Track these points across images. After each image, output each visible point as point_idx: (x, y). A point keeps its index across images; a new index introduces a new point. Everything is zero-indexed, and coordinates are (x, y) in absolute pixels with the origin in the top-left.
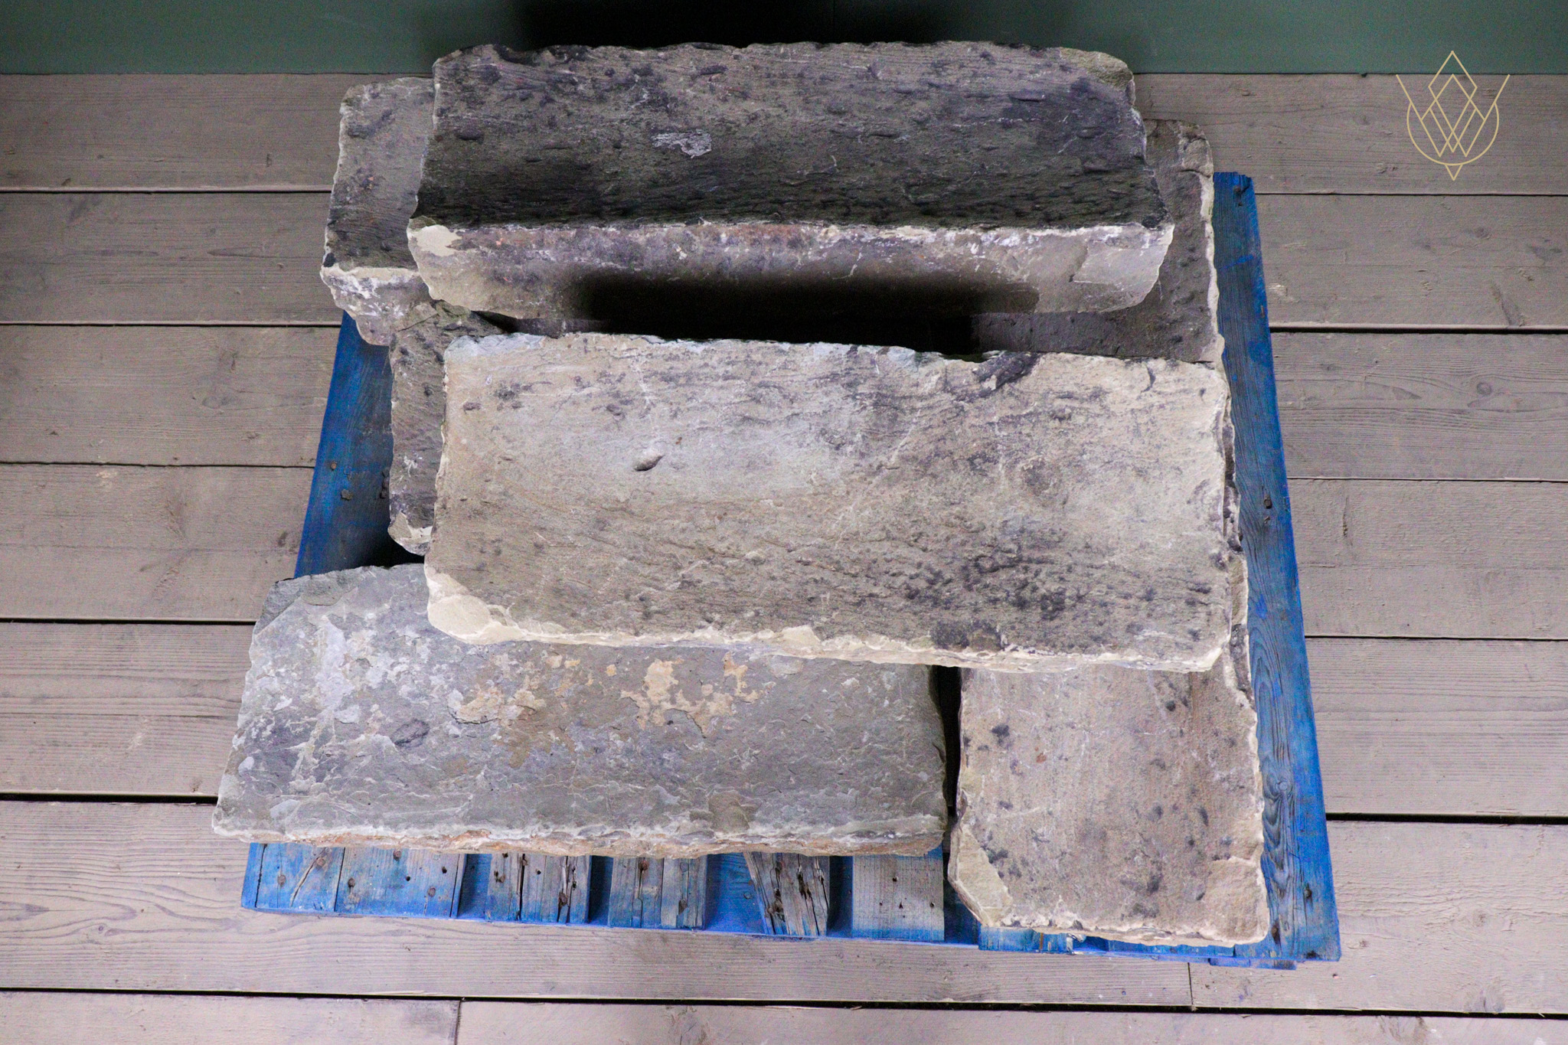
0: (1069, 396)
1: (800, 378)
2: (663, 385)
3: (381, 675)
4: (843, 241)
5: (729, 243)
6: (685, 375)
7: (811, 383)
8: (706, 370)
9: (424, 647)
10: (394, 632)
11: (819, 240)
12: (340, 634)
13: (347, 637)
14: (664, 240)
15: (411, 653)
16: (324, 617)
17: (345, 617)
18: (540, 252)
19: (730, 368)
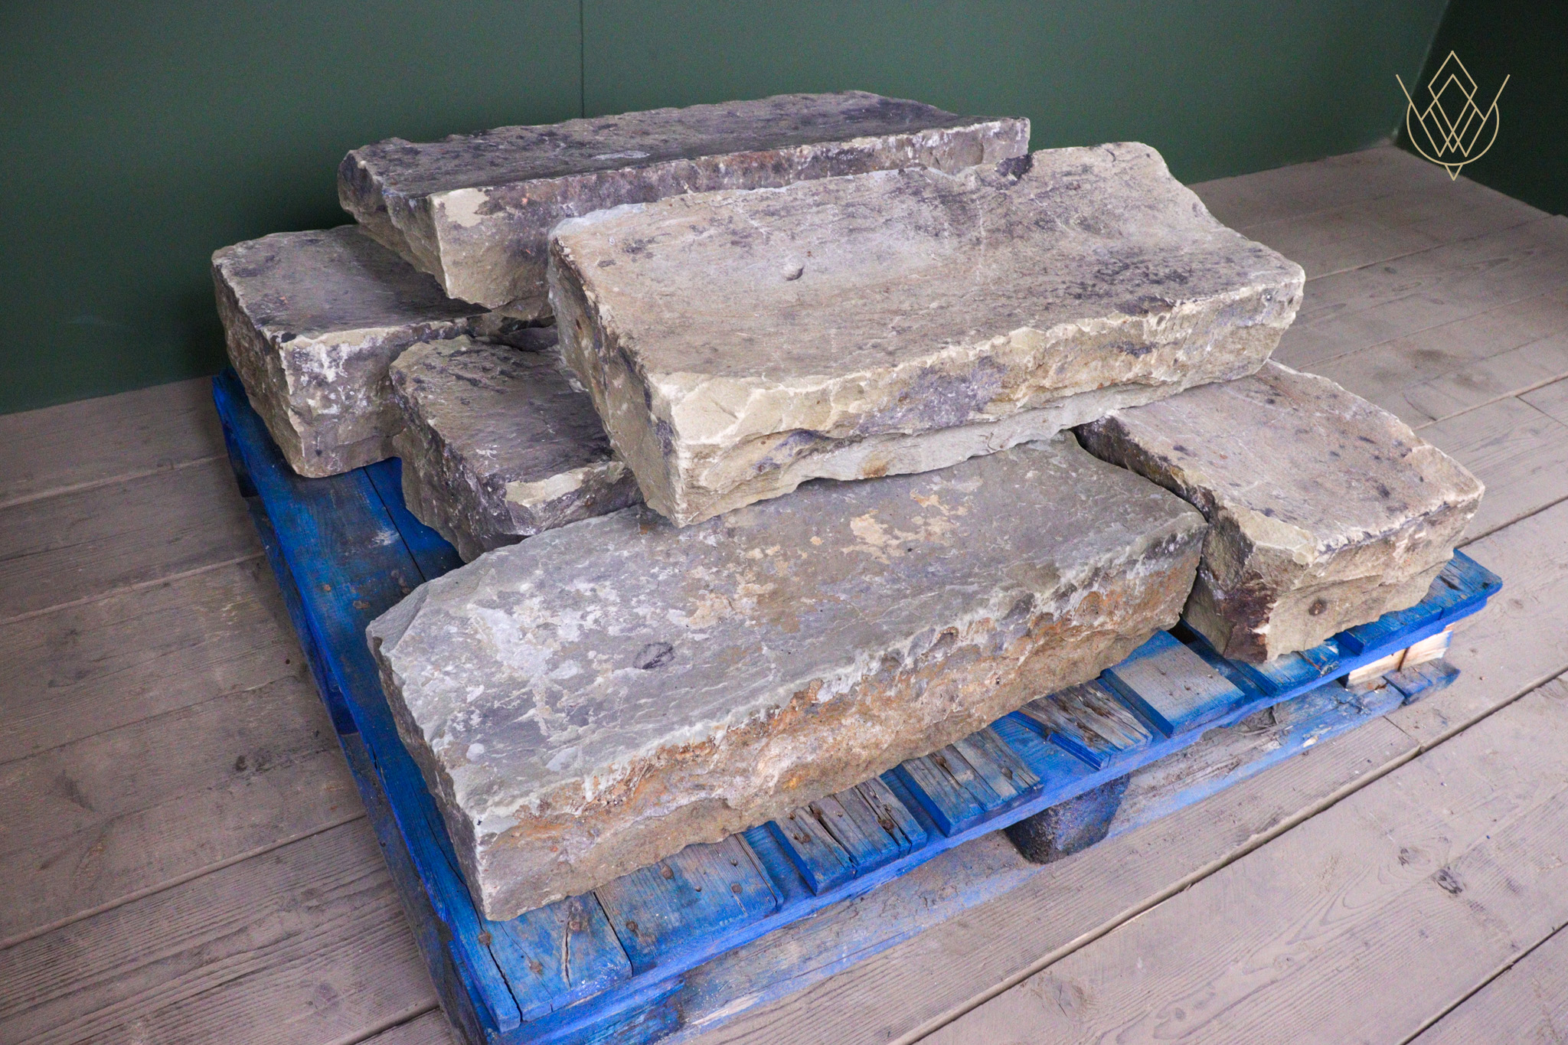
0: (1068, 174)
1: (875, 195)
2: (769, 219)
3: (576, 628)
4: (815, 158)
5: (727, 173)
6: (783, 208)
7: (886, 197)
8: (798, 203)
9: (608, 589)
10: (562, 591)
11: (796, 160)
12: (500, 614)
13: (510, 613)
14: (673, 178)
15: (595, 599)
16: (469, 606)
17: (495, 598)
18: (564, 206)
19: (816, 198)
